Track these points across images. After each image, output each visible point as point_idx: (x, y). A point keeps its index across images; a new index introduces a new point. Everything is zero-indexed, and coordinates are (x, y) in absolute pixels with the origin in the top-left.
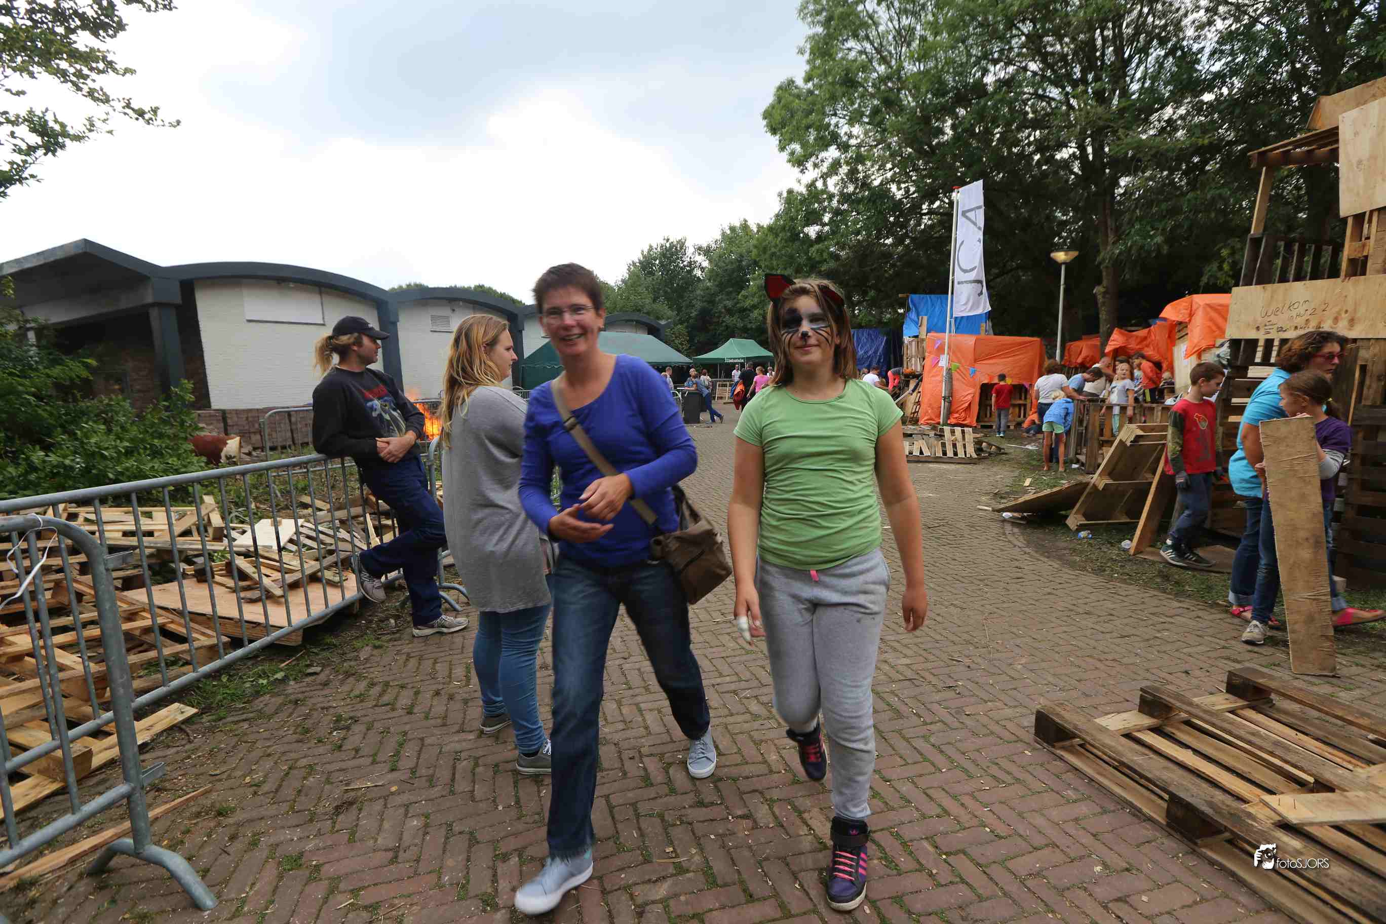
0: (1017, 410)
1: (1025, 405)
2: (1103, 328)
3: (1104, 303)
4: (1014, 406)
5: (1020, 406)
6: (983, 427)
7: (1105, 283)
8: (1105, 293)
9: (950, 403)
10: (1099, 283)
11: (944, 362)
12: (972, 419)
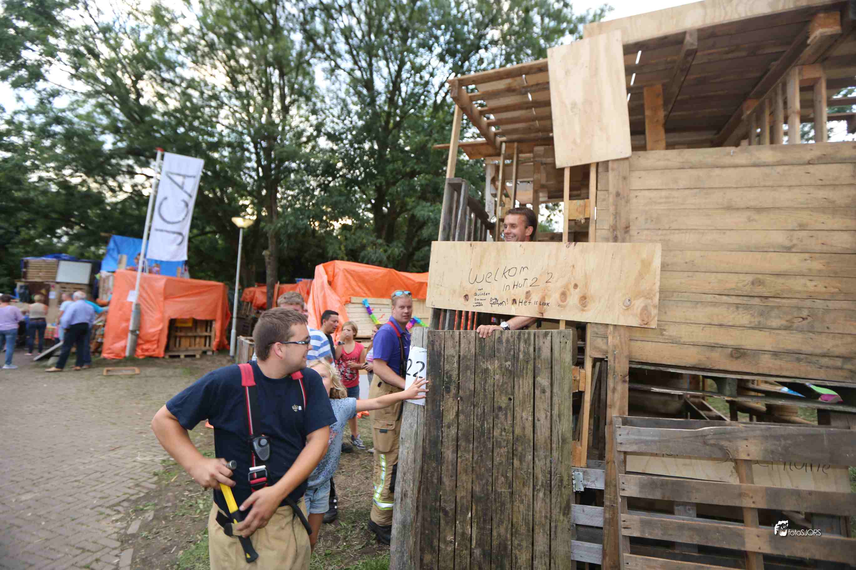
0: (203, 340)
1: (210, 337)
2: (269, 280)
3: (269, 263)
4: (201, 337)
5: (206, 337)
6: (171, 357)
7: (270, 247)
8: (271, 255)
9: (138, 336)
10: (266, 248)
11: (133, 297)
12: (160, 352)
